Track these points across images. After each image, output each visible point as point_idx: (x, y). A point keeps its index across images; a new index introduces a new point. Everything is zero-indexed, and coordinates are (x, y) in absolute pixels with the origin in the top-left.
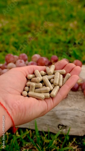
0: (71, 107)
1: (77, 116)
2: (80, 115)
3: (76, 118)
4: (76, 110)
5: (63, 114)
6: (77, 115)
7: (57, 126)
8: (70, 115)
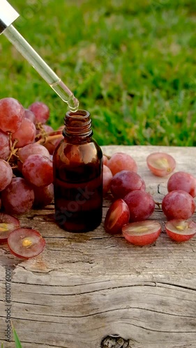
0: (139, 273)
1: (162, 303)
2: (171, 299)
3: (159, 309)
4: (158, 284)
5: (117, 300)
6: (164, 299)
7: (100, 341)
8: (138, 301)
